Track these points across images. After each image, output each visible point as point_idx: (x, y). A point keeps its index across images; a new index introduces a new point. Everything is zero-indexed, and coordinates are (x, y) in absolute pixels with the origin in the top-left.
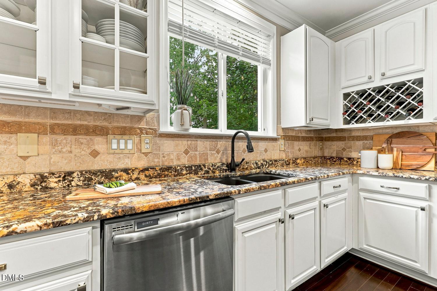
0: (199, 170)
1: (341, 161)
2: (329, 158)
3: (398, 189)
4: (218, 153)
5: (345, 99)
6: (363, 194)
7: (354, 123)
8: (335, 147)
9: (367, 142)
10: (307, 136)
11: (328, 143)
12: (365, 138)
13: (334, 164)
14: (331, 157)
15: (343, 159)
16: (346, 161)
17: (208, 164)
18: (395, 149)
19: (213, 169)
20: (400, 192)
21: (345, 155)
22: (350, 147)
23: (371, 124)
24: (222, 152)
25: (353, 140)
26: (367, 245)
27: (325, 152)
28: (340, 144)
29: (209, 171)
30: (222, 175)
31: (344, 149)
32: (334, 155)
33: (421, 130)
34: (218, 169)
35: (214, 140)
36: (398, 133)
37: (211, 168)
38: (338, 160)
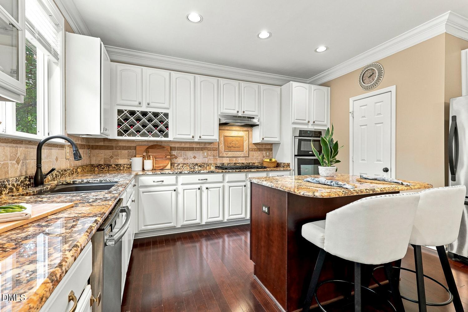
0: (3, 189)
1: (109, 167)
2: (97, 166)
3: (163, 181)
4: (18, 164)
5: (119, 115)
6: (141, 190)
7: (126, 135)
8: (103, 155)
9: (131, 151)
10: (82, 143)
11: (97, 151)
12: (128, 148)
13: (102, 171)
14: (99, 165)
15: (111, 166)
16: (114, 167)
17: (12, 179)
18: (151, 156)
19: (17, 184)
20: (164, 183)
21: (112, 162)
22: (117, 155)
23: (138, 138)
24: (21, 161)
25: (120, 149)
26: (145, 226)
27: (92, 160)
28: (108, 152)
29: (13, 189)
30: (35, 192)
31: (112, 157)
32: (102, 162)
33: (163, 144)
34: (22, 185)
35: (14, 145)
36: (152, 146)
37: (15, 183)
38: (106, 167)
